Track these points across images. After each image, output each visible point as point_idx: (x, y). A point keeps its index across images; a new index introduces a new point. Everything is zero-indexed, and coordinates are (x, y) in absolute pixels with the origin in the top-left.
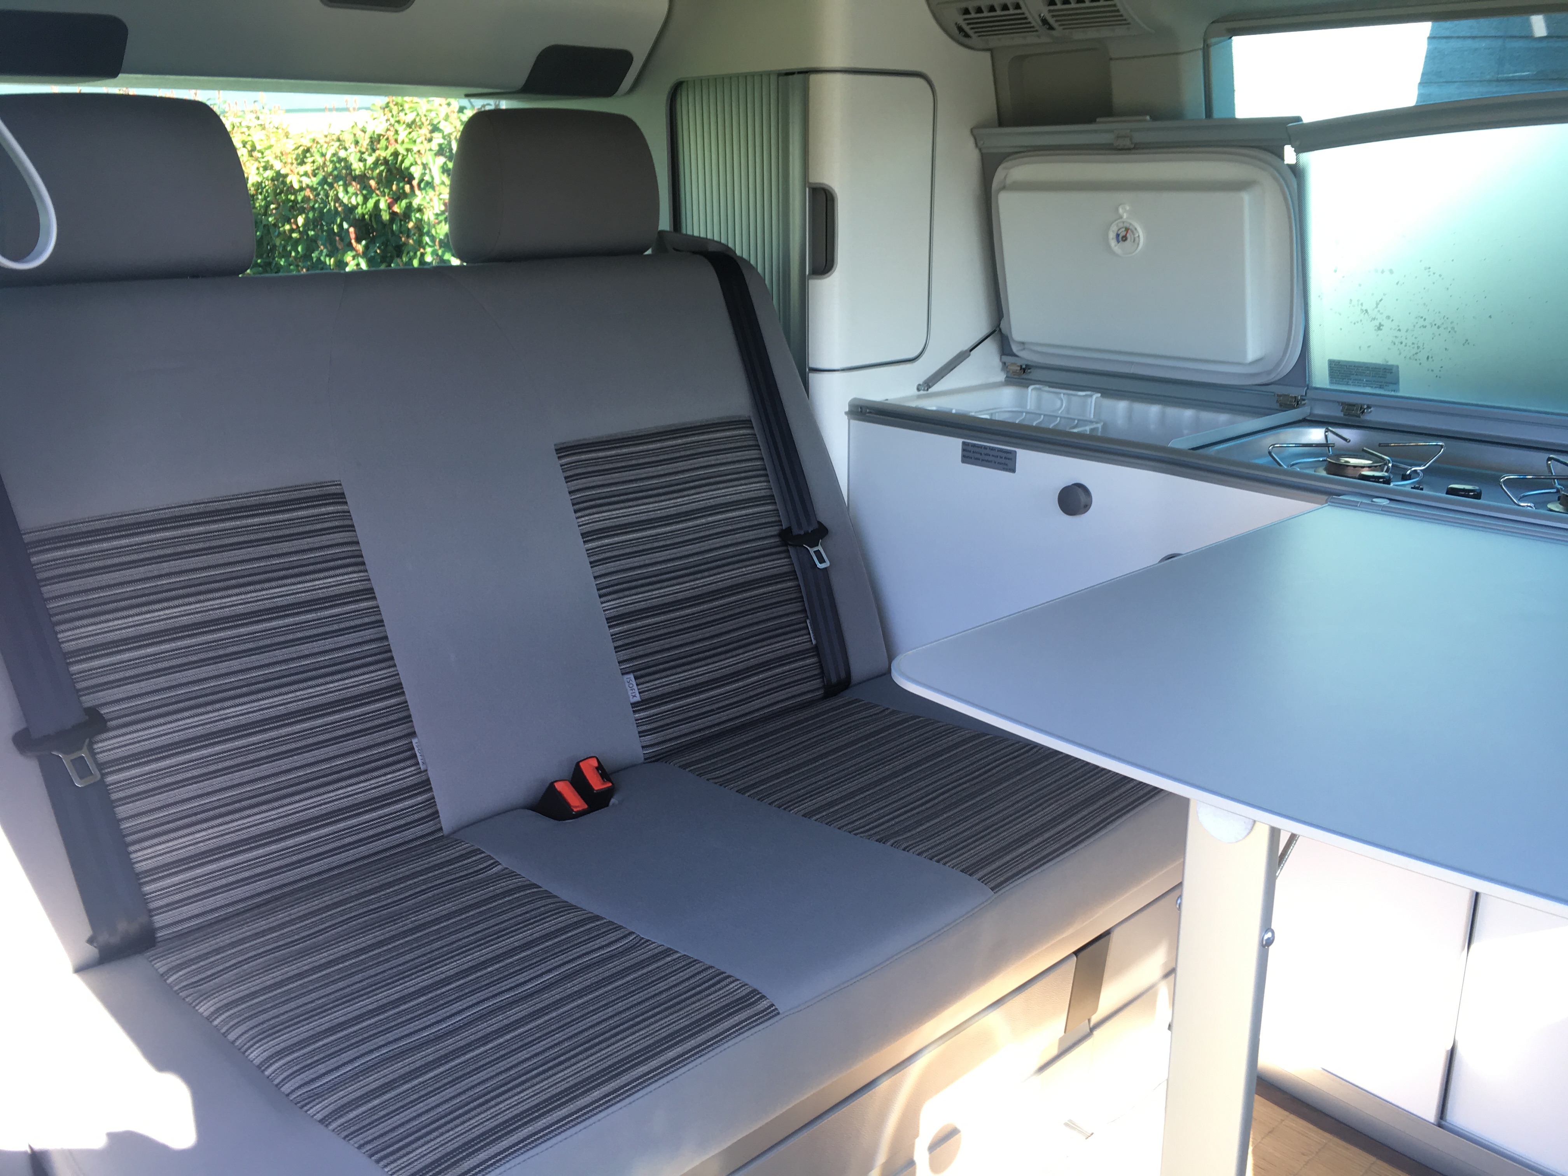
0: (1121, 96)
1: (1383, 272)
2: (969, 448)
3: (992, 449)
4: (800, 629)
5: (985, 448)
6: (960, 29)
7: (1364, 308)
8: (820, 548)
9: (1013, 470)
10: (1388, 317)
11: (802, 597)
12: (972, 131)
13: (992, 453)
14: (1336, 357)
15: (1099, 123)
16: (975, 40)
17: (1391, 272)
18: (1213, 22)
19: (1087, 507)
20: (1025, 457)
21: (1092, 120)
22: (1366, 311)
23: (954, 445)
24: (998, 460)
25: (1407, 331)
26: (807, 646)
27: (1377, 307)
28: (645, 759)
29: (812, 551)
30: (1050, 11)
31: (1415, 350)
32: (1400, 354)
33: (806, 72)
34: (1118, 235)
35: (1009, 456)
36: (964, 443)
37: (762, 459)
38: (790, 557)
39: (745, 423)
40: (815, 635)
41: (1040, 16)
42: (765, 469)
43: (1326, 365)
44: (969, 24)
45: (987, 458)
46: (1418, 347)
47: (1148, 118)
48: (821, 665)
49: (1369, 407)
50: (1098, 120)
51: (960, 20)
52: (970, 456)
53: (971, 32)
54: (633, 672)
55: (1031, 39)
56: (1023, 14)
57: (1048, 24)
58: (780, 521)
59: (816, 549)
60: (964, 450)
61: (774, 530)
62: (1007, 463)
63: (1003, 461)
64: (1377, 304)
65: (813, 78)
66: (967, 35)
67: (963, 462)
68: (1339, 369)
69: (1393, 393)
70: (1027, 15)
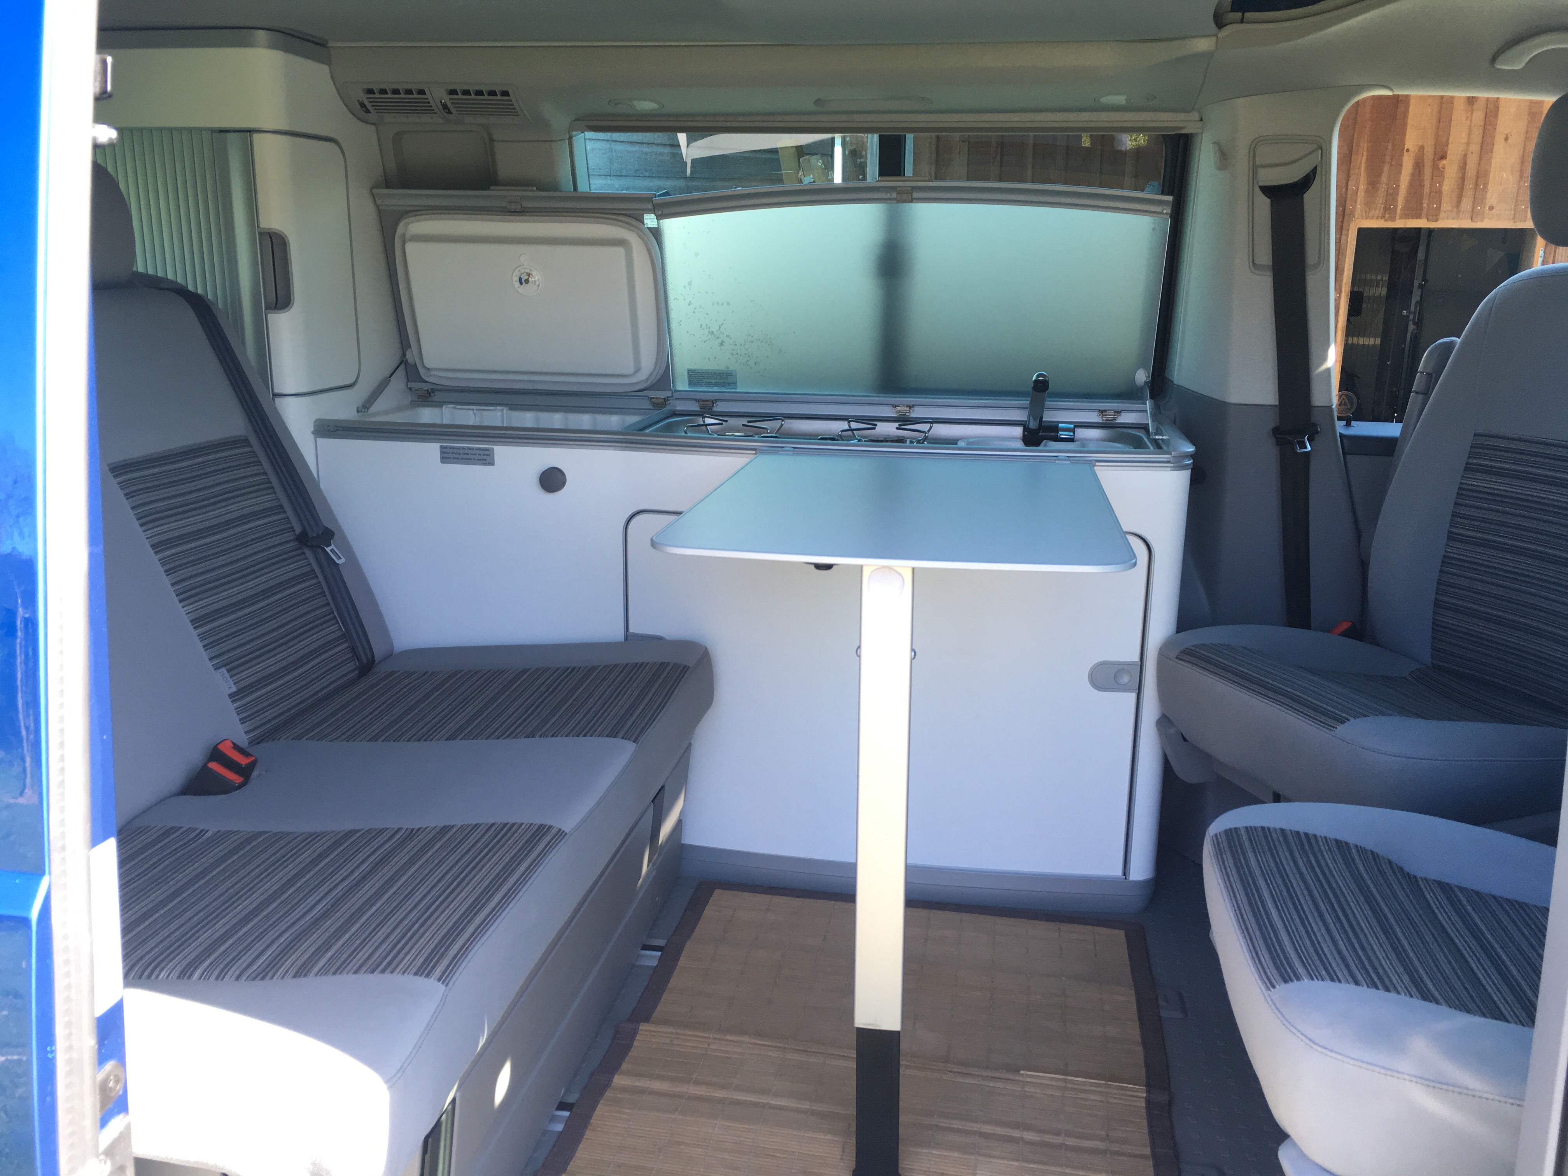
0: (504, 170)
1: (722, 304)
2: (448, 450)
3: (470, 449)
4: (329, 621)
5: (463, 448)
6: (362, 105)
7: (710, 330)
8: (332, 547)
9: (492, 464)
10: (728, 336)
11: (324, 592)
12: (371, 190)
13: (470, 452)
14: (692, 367)
15: (493, 190)
16: (373, 116)
17: (728, 304)
18: (575, 120)
19: (564, 483)
20: (501, 452)
21: (487, 188)
22: (713, 332)
23: (433, 449)
24: (477, 457)
25: (741, 345)
26: (339, 634)
27: (719, 329)
28: (249, 743)
29: (328, 549)
30: (450, 99)
31: (747, 358)
32: (737, 362)
33: (251, 131)
34: (520, 279)
35: (486, 453)
36: (442, 447)
37: (265, 473)
38: (306, 558)
39: (242, 442)
40: (342, 623)
41: (441, 102)
42: (270, 482)
43: (686, 374)
44: (370, 102)
45: (465, 456)
46: (749, 356)
47: (535, 188)
48: (353, 650)
49: (716, 401)
50: (491, 188)
51: (364, 98)
52: (447, 457)
53: (369, 108)
54: (225, 666)
55: (426, 118)
56: (427, 99)
57: (448, 109)
58: (292, 527)
59: (330, 548)
60: (442, 453)
61: (290, 536)
62: (487, 459)
63: (481, 457)
64: (720, 327)
65: (256, 136)
66: (368, 111)
67: (442, 462)
68: (695, 377)
69: (733, 390)
70: (430, 100)
